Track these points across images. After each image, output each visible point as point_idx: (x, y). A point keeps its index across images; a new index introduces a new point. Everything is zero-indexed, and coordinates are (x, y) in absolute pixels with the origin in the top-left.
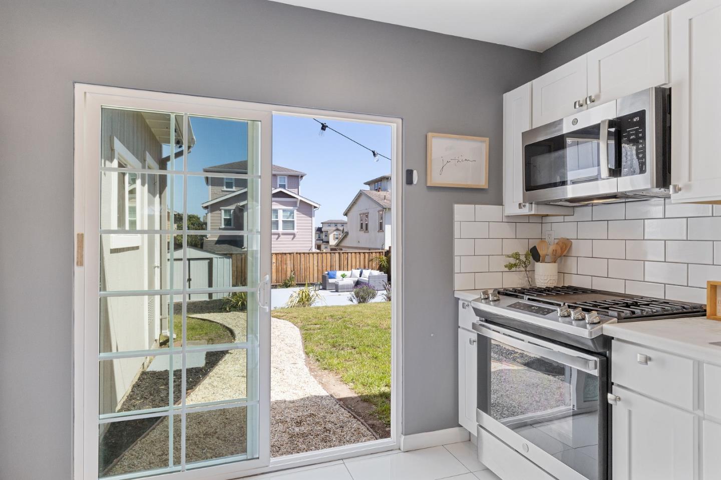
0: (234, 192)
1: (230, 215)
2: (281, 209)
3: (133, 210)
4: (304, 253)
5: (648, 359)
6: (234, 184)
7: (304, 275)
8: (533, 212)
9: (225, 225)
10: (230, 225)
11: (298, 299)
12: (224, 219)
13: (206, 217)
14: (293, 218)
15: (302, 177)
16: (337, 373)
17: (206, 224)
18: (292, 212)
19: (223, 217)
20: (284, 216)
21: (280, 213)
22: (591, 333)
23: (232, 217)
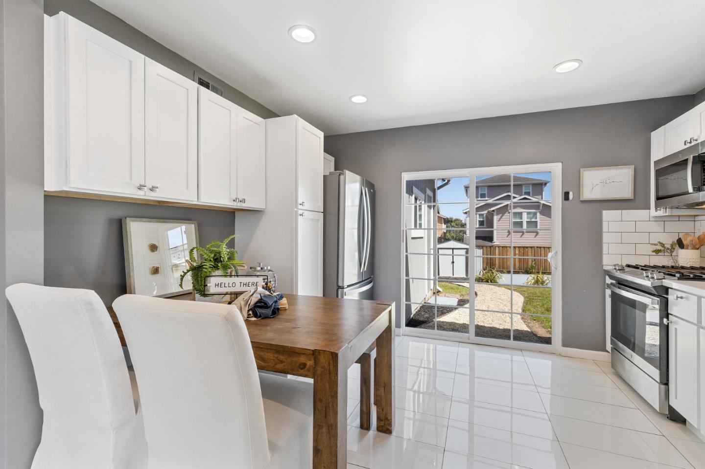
0: (486, 200)
1: (483, 218)
2: (525, 212)
3: (420, 216)
4: (544, 248)
6: (486, 196)
7: (544, 265)
8: (667, 214)
9: (480, 225)
10: (483, 225)
11: (533, 281)
12: (479, 221)
13: (465, 220)
14: (536, 219)
15: (546, 184)
16: (542, 323)
17: (466, 224)
18: (535, 214)
19: (478, 219)
20: (528, 218)
21: (525, 216)
22: (652, 283)
23: (485, 220)
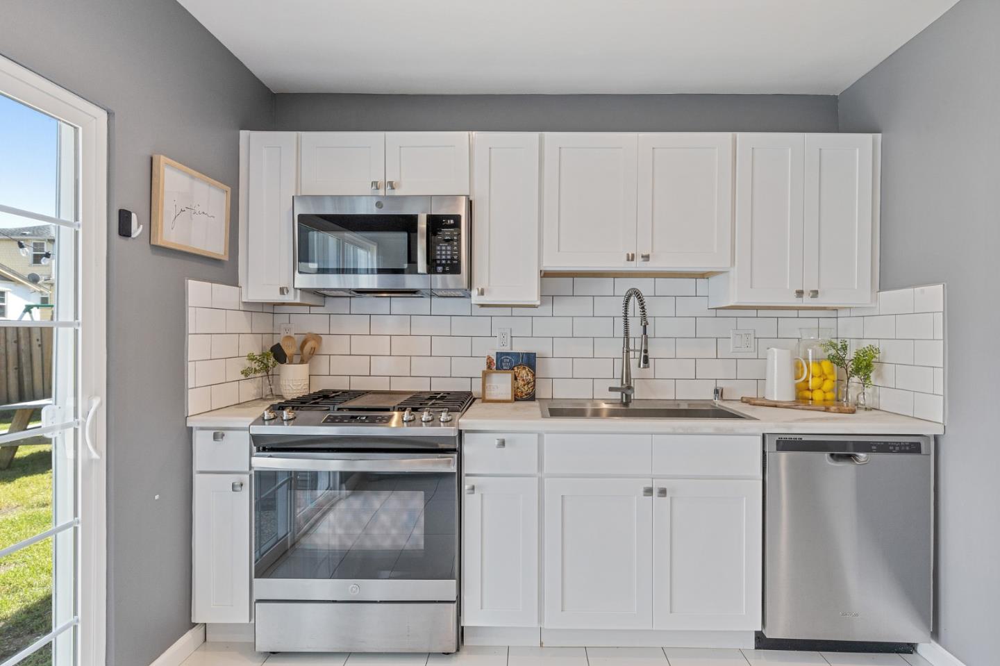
5: (503, 443)
